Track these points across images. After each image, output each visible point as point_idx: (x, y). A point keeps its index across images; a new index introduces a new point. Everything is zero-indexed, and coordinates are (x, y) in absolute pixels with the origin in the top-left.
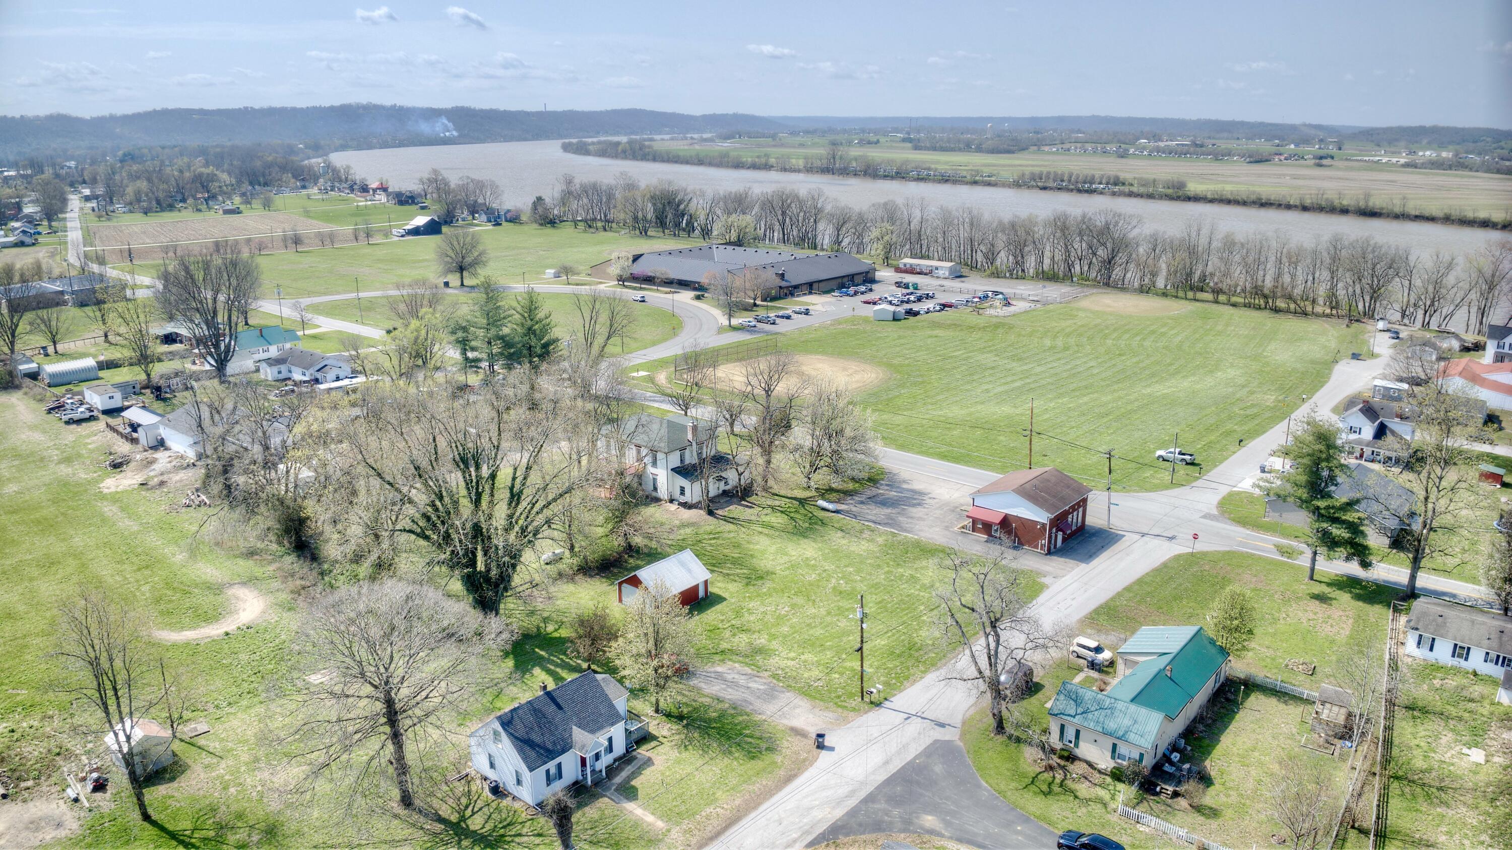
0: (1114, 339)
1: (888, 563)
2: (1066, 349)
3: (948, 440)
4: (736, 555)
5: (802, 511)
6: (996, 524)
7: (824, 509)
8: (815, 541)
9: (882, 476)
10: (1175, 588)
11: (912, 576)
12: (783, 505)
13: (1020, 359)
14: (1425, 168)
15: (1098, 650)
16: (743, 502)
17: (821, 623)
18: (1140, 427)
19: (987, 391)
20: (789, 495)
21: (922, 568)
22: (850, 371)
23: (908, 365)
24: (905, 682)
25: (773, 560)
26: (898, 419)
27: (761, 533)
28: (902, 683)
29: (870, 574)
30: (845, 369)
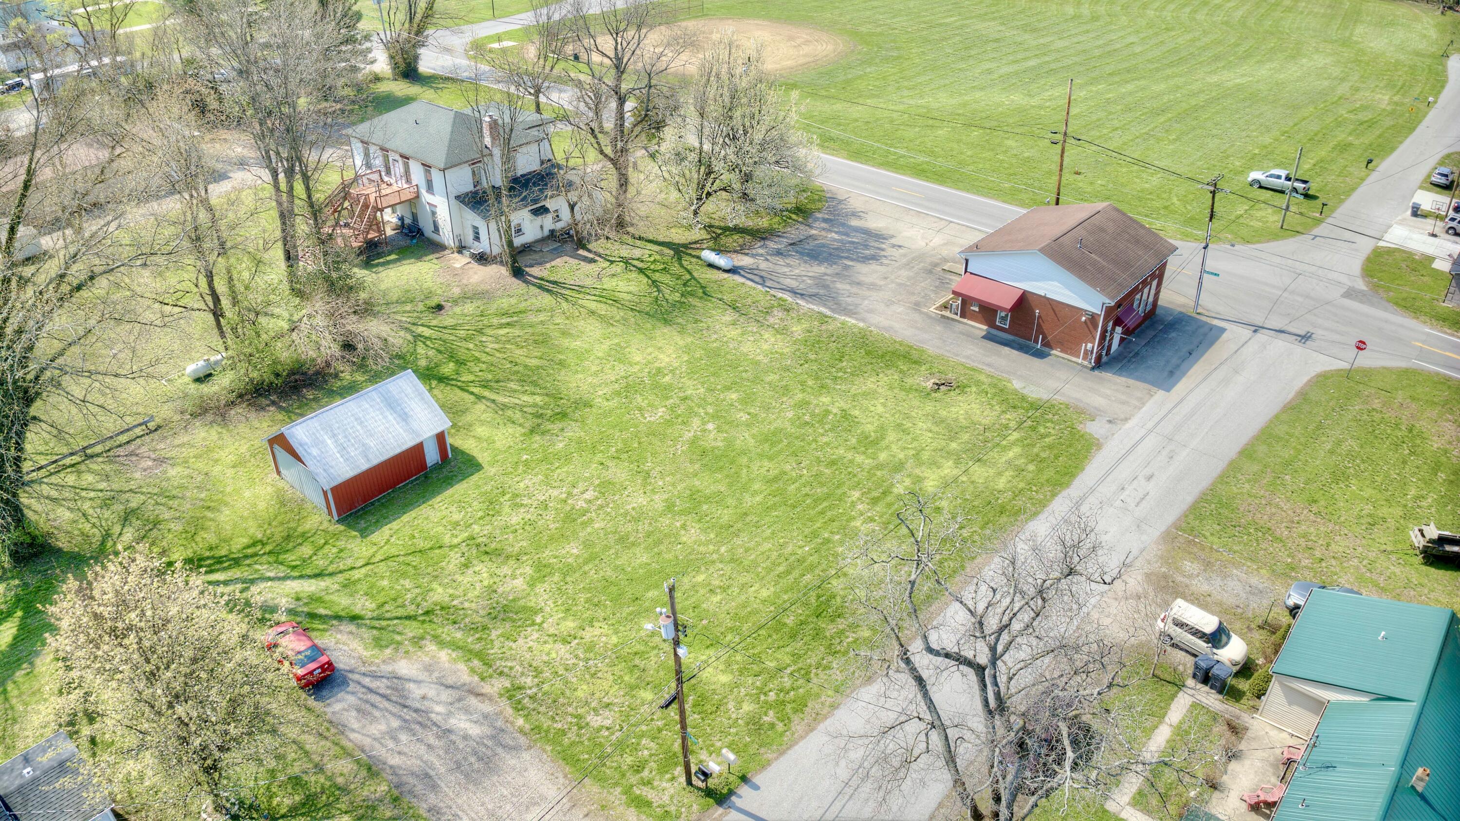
0: (1156, 10)
1: (803, 383)
2: (1095, 18)
3: (929, 145)
4: (534, 362)
5: (675, 268)
6: (1002, 309)
7: (711, 266)
8: (682, 331)
9: (819, 205)
10: (1332, 452)
11: (845, 415)
12: (646, 257)
13: (1034, 30)
15: (1217, 638)
16: (581, 252)
17: (649, 535)
18: (1215, 132)
19: (990, 72)
20: (661, 239)
21: (865, 395)
22: (799, 41)
23: (881, 34)
24: (796, 718)
25: (596, 374)
26: (856, 111)
27: (593, 313)
28: (786, 720)
29: (767, 408)
30: (791, 38)
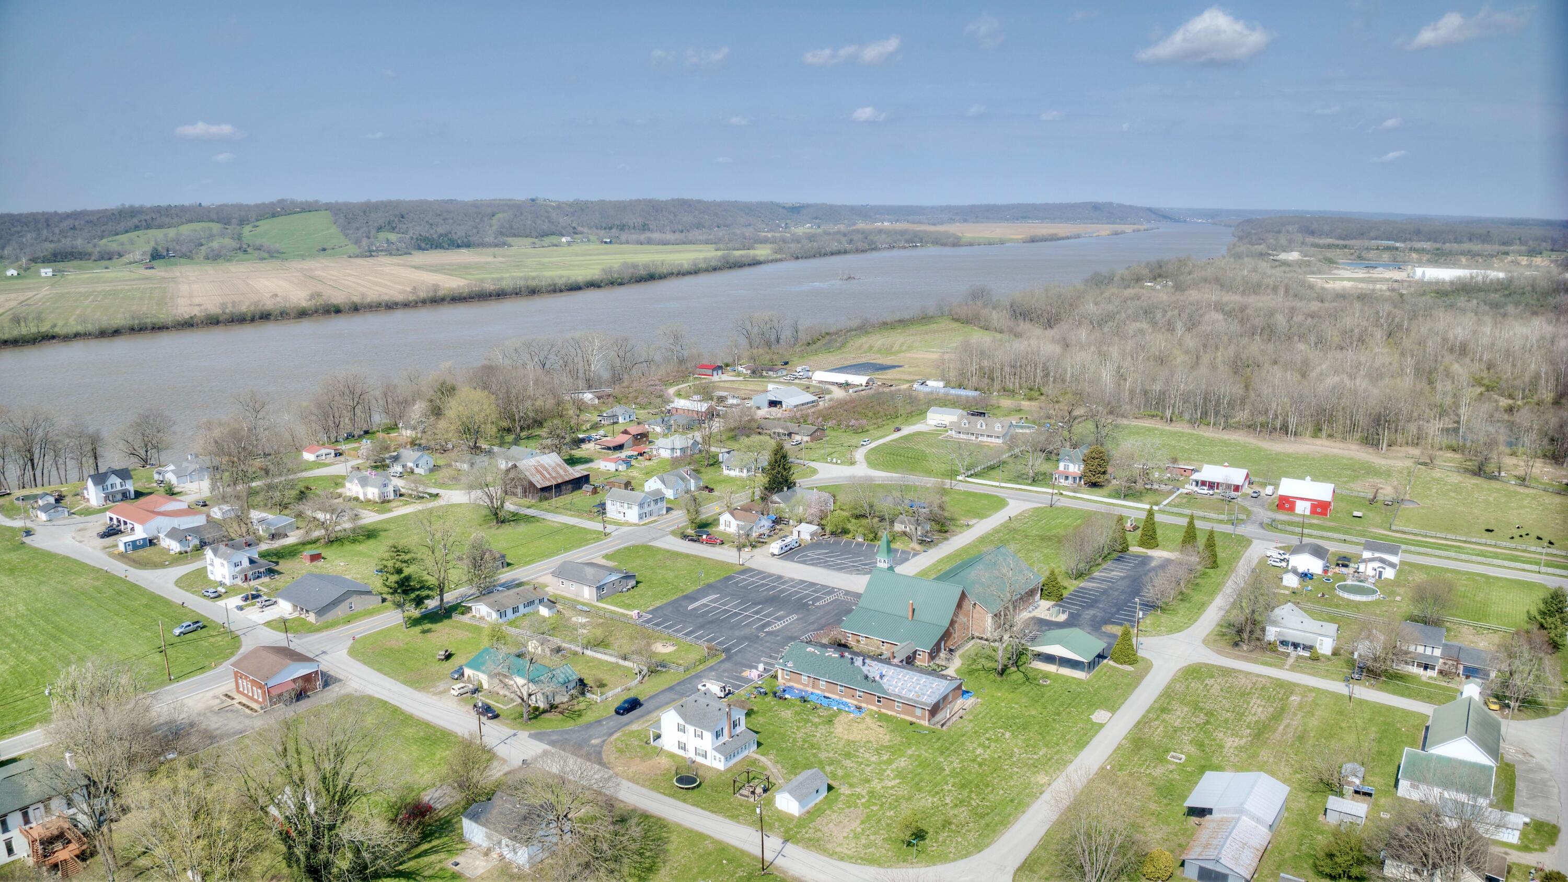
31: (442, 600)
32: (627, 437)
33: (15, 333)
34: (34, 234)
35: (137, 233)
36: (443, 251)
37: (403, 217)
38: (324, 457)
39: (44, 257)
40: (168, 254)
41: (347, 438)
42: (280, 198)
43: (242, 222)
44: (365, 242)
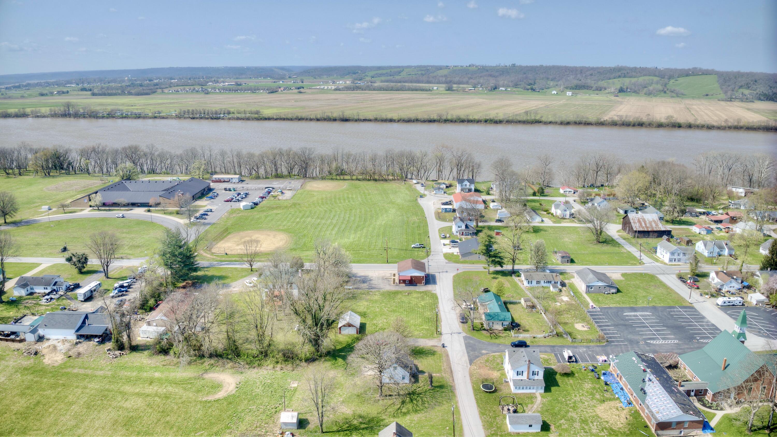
0: (340, 203)
1: (390, 300)
2: (330, 211)
6: (408, 280)
8: (361, 299)
11: (402, 301)
13: (322, 218)
14: (344, 91)
19: (331, 234)
21: (400, 298)
22: (272, 236)
23: (289, 229)
29: (390, 304)
30: (268, 235)
31: (513, 267)
32: (727, 217)
33: (525, 118)
34: (573, 77)
35: (619, 79)
36: (773, 102)
37: (756, 81)
38: (568, 193)
39: (571, 87)
40: (627, 90)
41: (591, 186)
42: (694, 67)
43: (670, 78)
44: (729, 93)
